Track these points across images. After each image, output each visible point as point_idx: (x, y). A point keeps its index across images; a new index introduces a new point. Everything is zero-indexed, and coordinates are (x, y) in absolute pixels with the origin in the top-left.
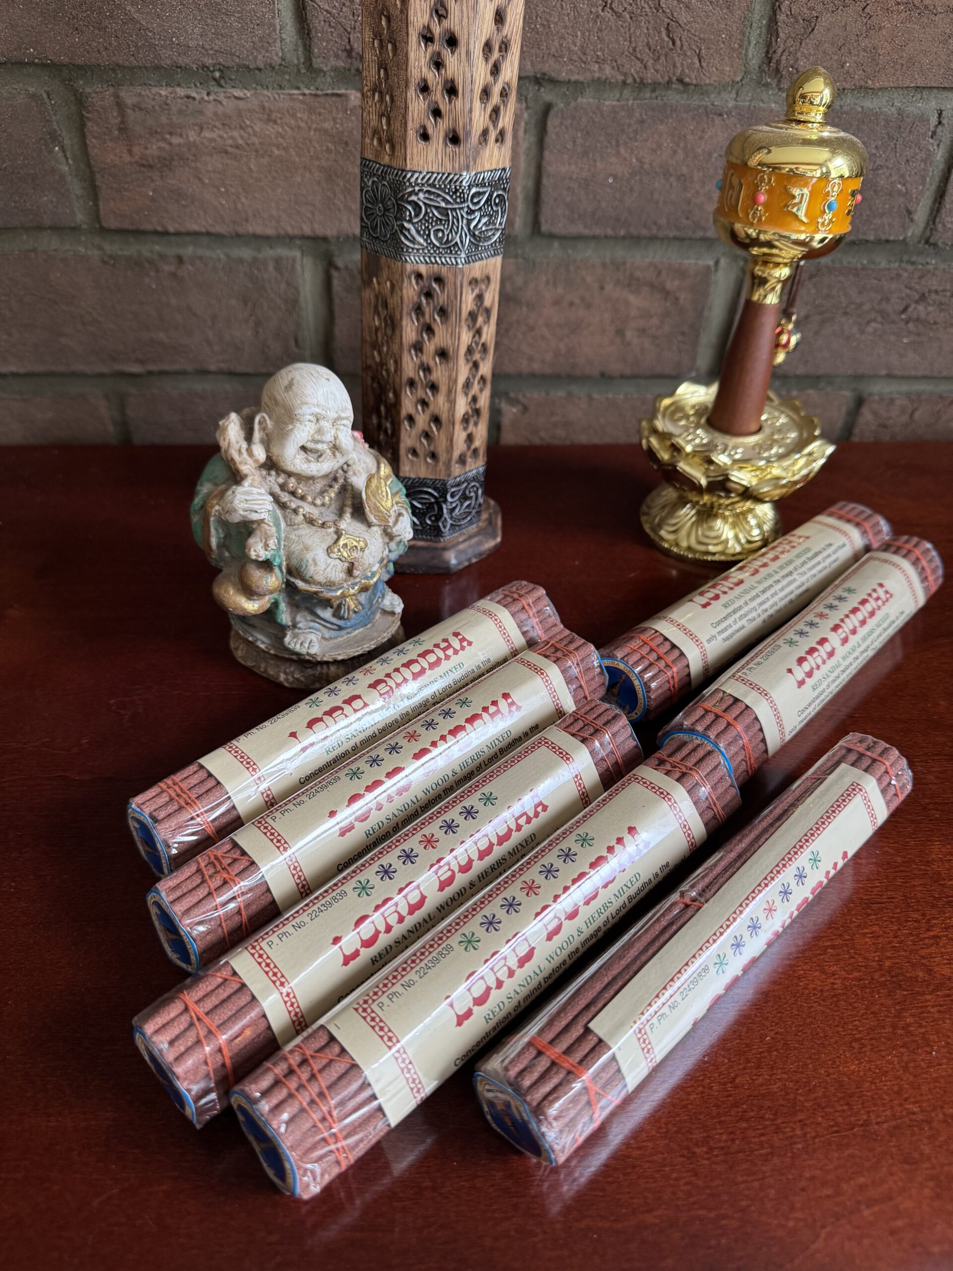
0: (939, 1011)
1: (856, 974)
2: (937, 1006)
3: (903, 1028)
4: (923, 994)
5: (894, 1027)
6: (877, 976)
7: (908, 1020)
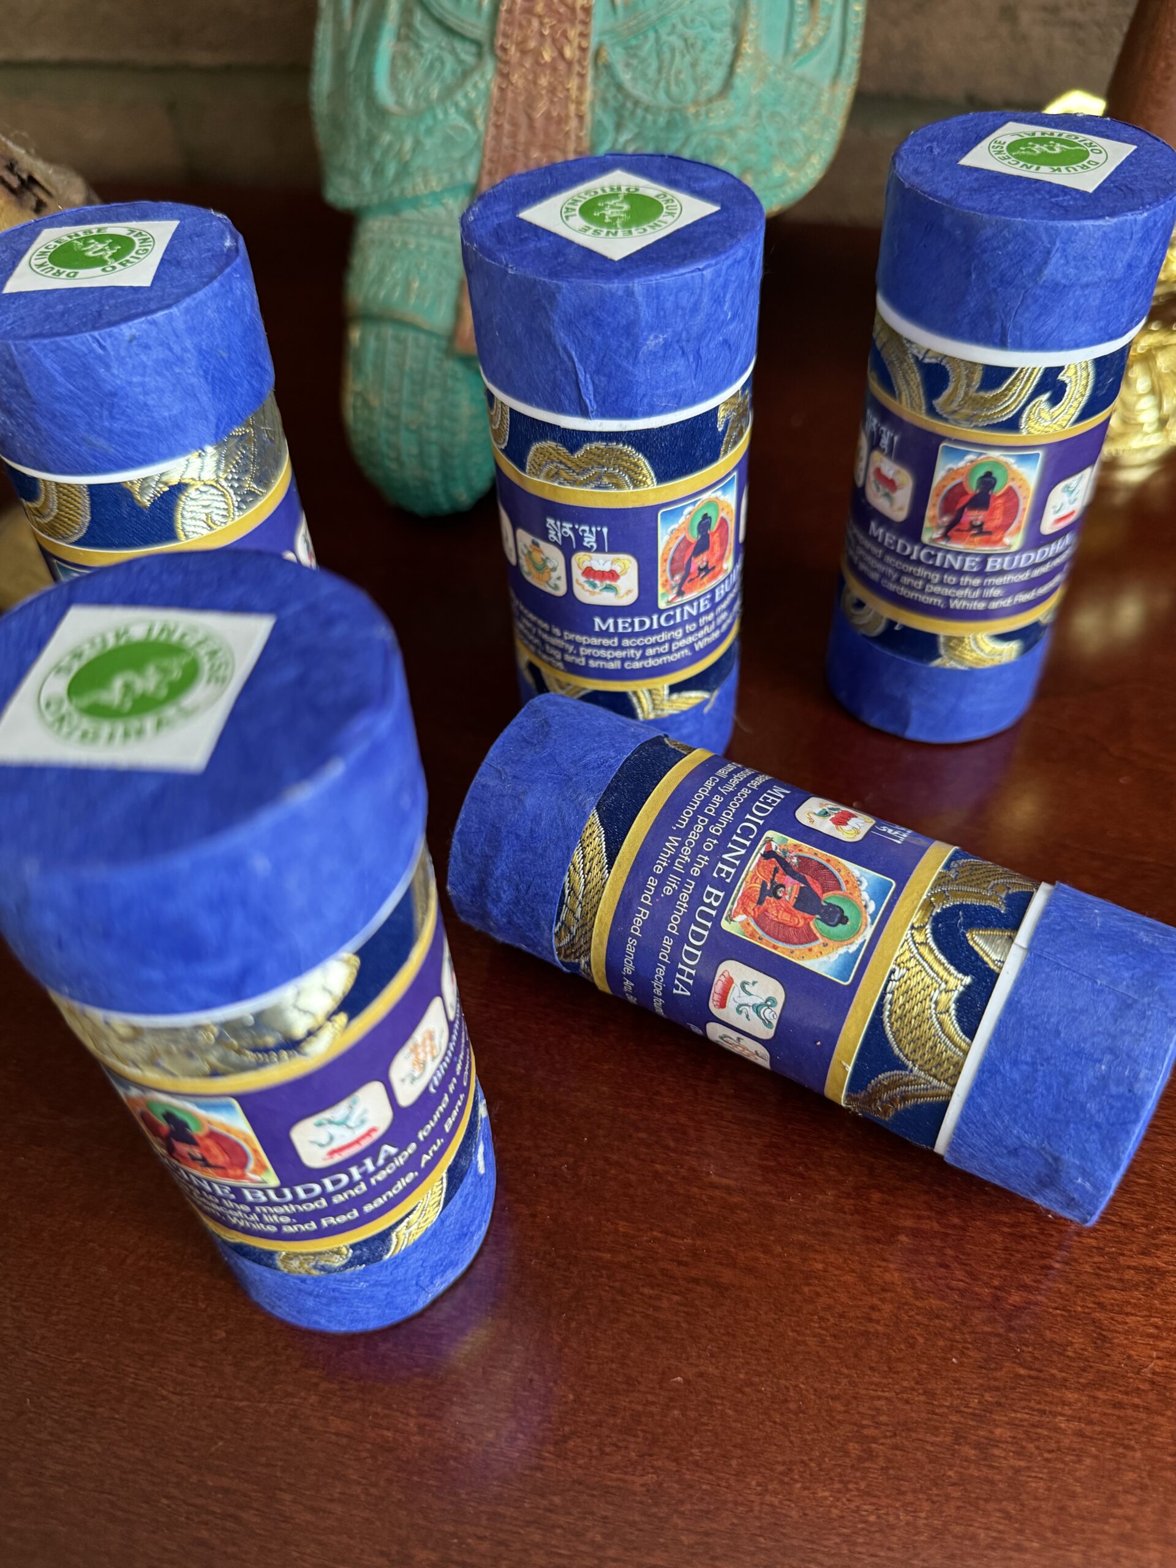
0: (1080, 1434)
1: (935, 1303)
2: (1080, 1419)
3: (977, 1446)
4: (1063, 1384)
5: (959, 1437)
6: (978, 1317)
7: (998, 1431)
